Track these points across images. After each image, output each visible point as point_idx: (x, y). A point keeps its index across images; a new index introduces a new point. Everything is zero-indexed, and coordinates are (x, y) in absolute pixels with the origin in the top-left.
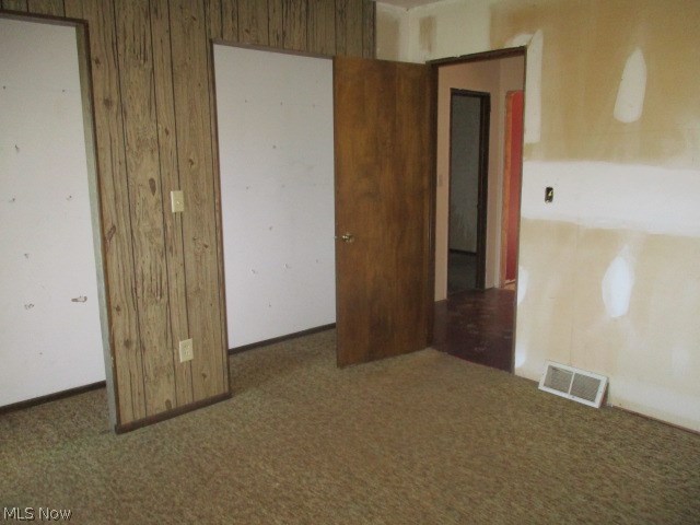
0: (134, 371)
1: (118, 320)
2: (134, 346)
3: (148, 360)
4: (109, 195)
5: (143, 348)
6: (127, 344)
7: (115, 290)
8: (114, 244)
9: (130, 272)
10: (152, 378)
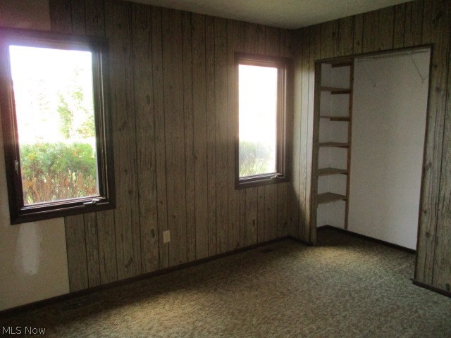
0: (429, 253)
1: (425, 219)
2: (431, 238)
3: (439, 251)
4: (431, 144)
5: (437, 243)
6: (428, 234)
7: (426, 200)
8: (429, 173)
9: (436, 192)
10: (440, 264)
